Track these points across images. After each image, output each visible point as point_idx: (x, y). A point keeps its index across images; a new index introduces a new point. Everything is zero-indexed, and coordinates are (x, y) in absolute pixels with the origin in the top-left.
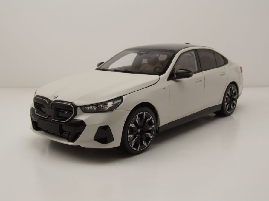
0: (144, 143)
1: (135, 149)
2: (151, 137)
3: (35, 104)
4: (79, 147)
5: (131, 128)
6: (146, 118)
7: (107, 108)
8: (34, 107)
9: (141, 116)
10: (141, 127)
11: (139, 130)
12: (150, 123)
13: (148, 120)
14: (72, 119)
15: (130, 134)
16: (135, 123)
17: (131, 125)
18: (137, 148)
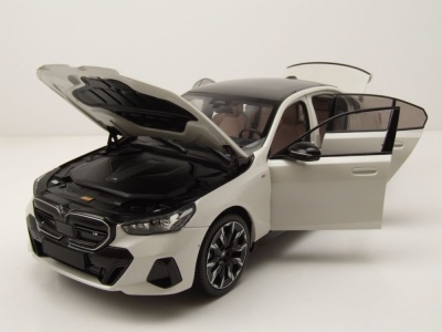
0: (230, 274)
1: (216, 286)
2: (242, 264)
3: (36, 210)
4: (120, 293)
5: (213, 251)
6: (236, 232)
7: (169, 226)
8: (33, 215)
9: (228, 230)
10: (227, 249)
11: (223, 254)
12: (241, 240)
13: (238, 235)
14: (107, 244)
15: (210, 261)
16: (219, 242)
17: (212, 246)
18: (219, 285)
